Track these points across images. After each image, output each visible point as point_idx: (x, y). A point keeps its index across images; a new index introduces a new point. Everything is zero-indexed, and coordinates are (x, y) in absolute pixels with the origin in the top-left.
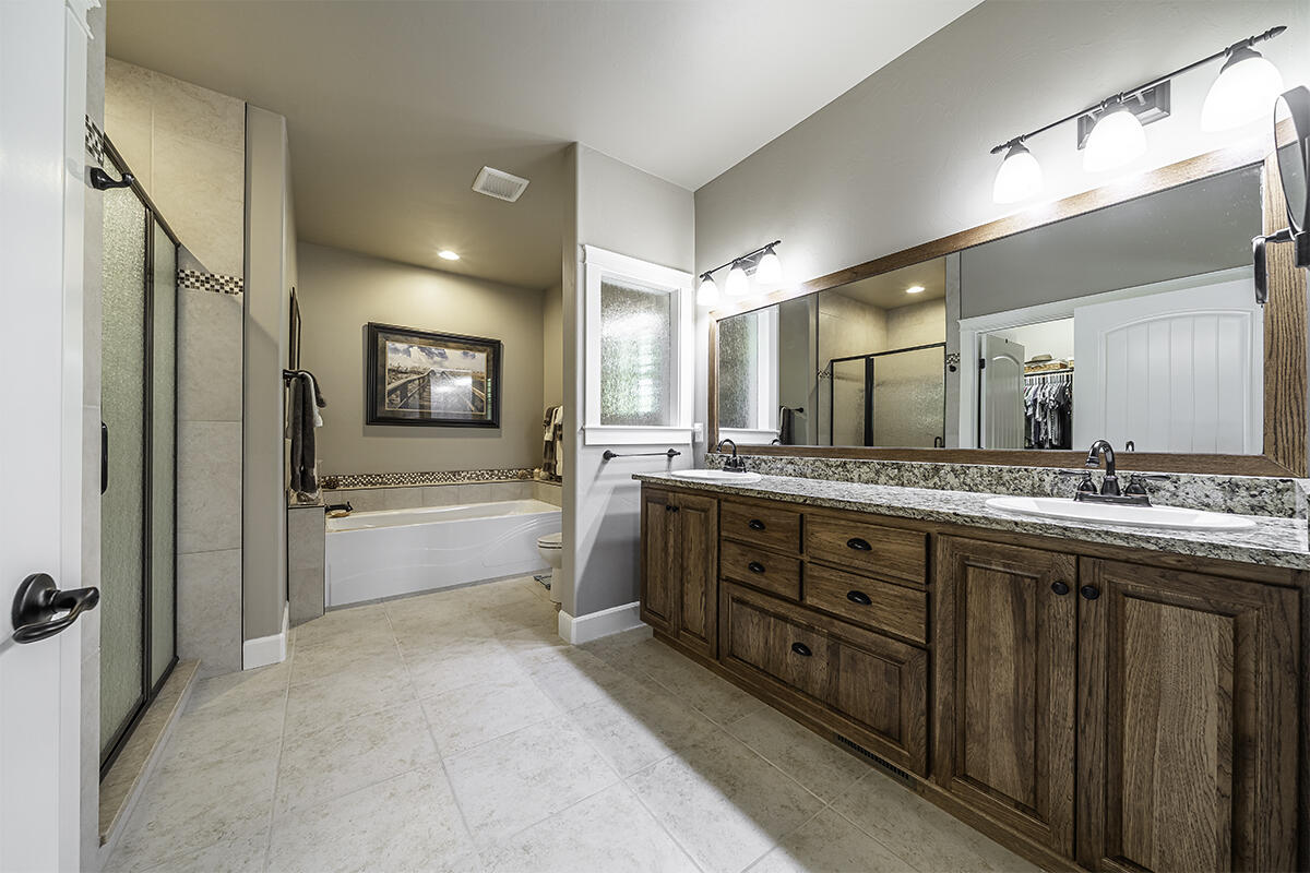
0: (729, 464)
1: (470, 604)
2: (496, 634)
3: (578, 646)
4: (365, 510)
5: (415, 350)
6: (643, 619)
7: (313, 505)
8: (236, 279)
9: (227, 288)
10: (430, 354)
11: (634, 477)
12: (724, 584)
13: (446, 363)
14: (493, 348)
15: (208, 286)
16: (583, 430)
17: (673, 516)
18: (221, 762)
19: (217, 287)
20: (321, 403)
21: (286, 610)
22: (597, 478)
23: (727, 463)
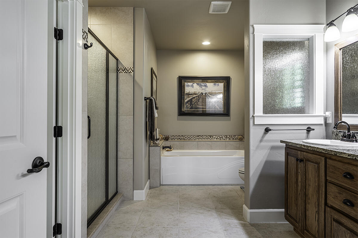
0: (345, 137)
1: (209, 193)
2: (216, 208)
3: (250, 224)
4: (178, 149)
5: (195, 85)
6: (287, 219)
7: (157, 145)
8: (131, 68)
9: (129, 71)
10: (201, 86)
11: (282, 142)
12: (328, 209)
13: (207, 89)
14: (227, 80)
15: (124, 71)
16: (253, 117)
17: (301, 165)
18: (119, 228)
19: (127, 71)
20: (157, 108)
21: (148, 183)
22: (261, 141)
23: (344, 136)
